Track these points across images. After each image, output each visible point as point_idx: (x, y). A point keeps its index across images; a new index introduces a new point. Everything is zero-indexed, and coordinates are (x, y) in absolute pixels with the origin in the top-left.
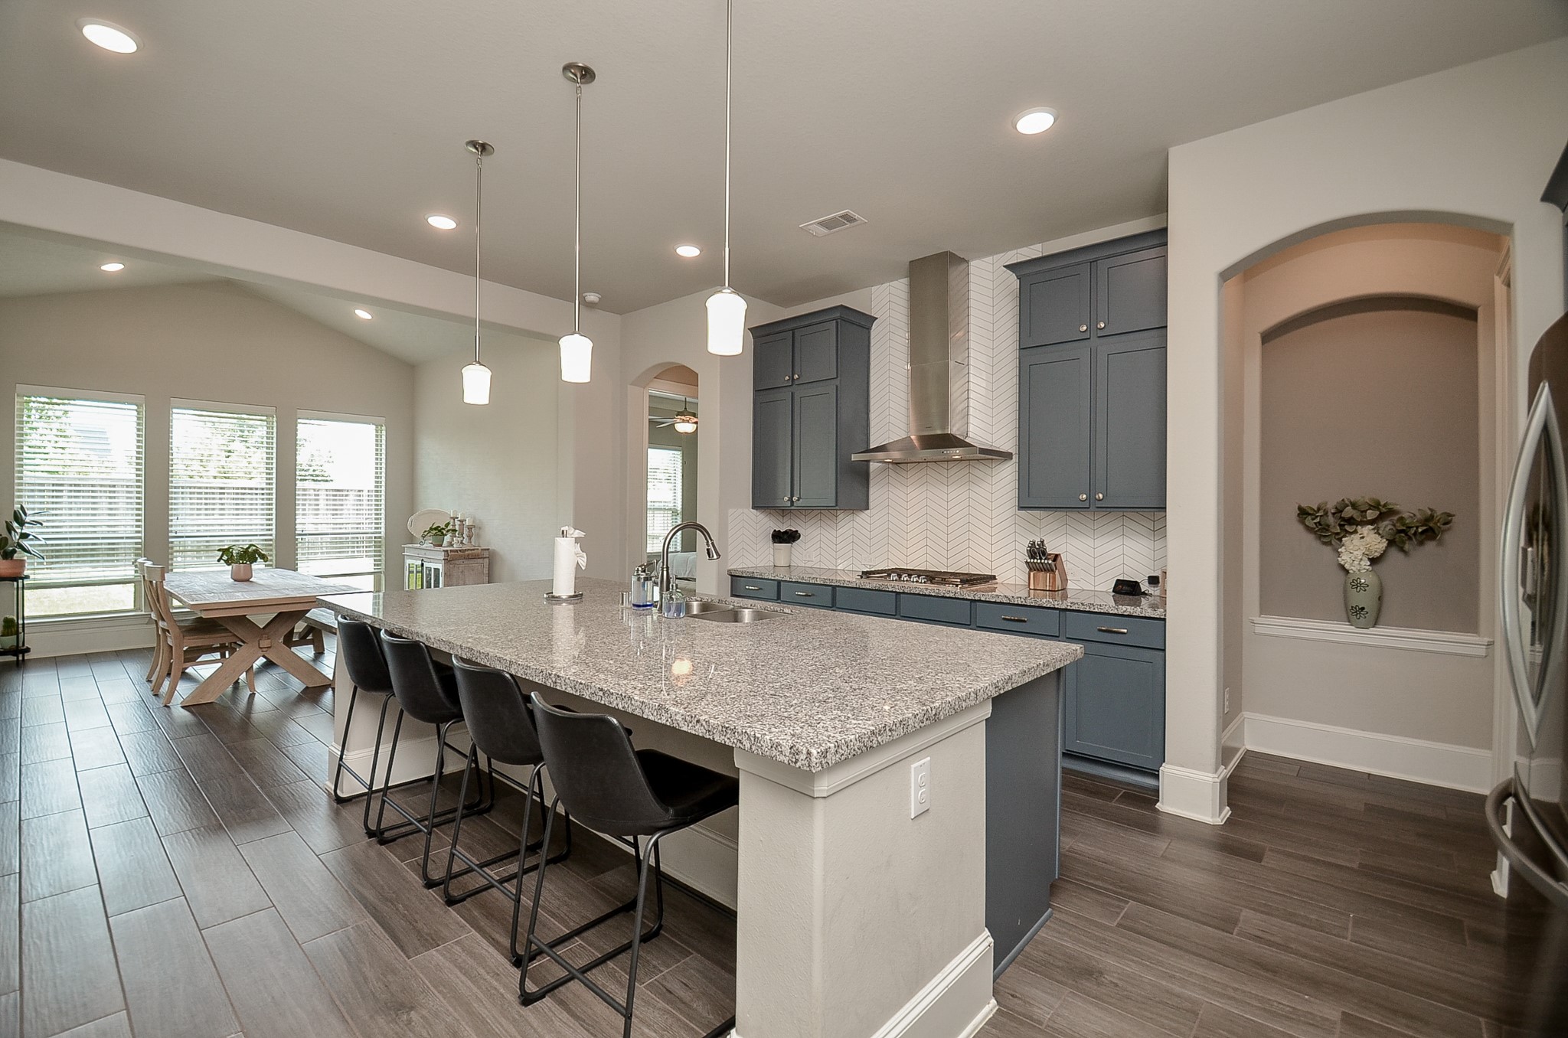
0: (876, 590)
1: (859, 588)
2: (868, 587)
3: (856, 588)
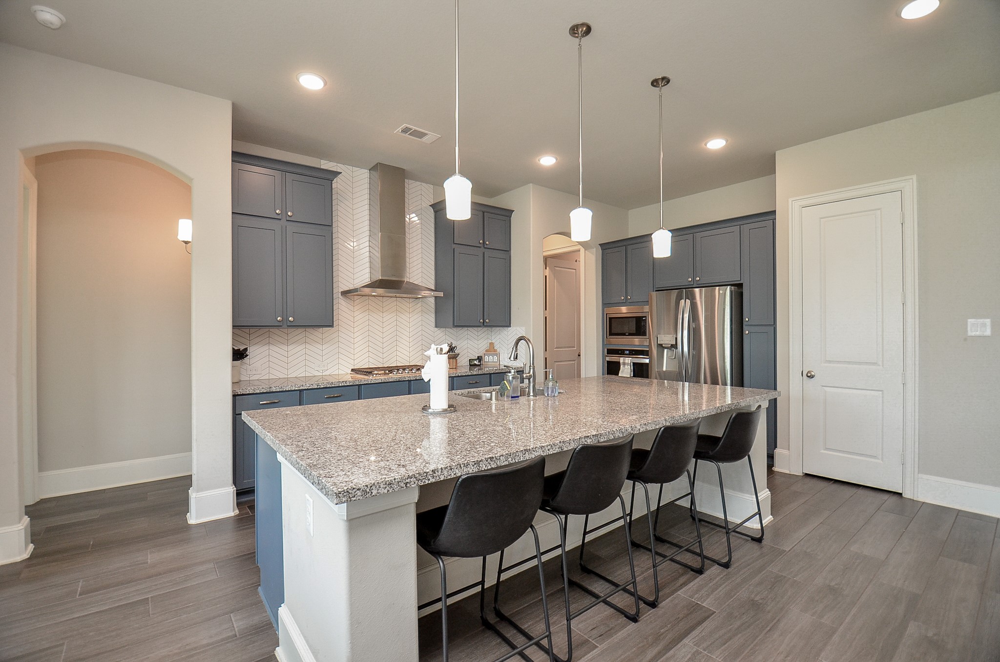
0: (398, 381)
1: (384, 383)
2: (391, 380)
3: (382, 383)
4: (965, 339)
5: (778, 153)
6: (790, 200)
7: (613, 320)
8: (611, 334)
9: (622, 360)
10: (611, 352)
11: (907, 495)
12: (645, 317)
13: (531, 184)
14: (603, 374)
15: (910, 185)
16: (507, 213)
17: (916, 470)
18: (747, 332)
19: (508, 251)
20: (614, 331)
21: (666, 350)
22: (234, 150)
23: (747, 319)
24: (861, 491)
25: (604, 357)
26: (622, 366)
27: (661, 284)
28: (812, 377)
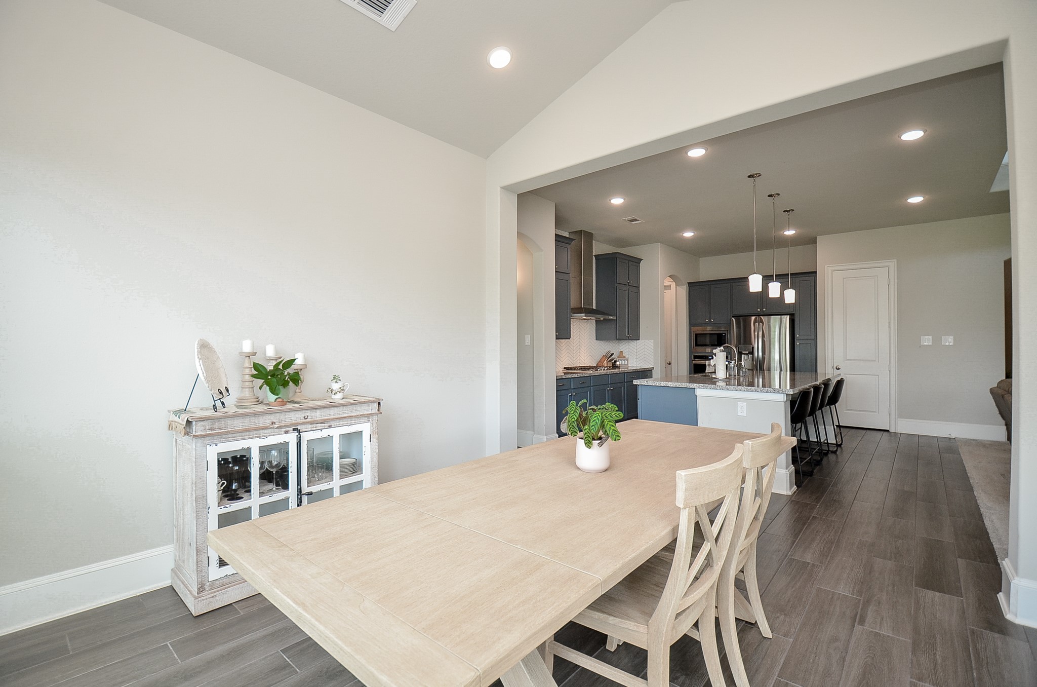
4: (920, 347)
5: (818, 237)
6: (826, 266)
7: (698, 335)
8: (697, 345)
9: (707, 363)
10: (696, 357)
11: (892, 430)
12: (725, 334)
13: (659, 243)
14: (690, 373)
15: (892, 264)
16: (638, 261)
17: (897, 416)
18: (798, 344)
19: (638, 287)
20: (698, 343)
21: (743, 355)
22: (557, 233)
23: (798, 336)
24: (868, 431)
25: (691, 361)
26: (707, 367)
27: (737, 313)
28: (839, 369)
